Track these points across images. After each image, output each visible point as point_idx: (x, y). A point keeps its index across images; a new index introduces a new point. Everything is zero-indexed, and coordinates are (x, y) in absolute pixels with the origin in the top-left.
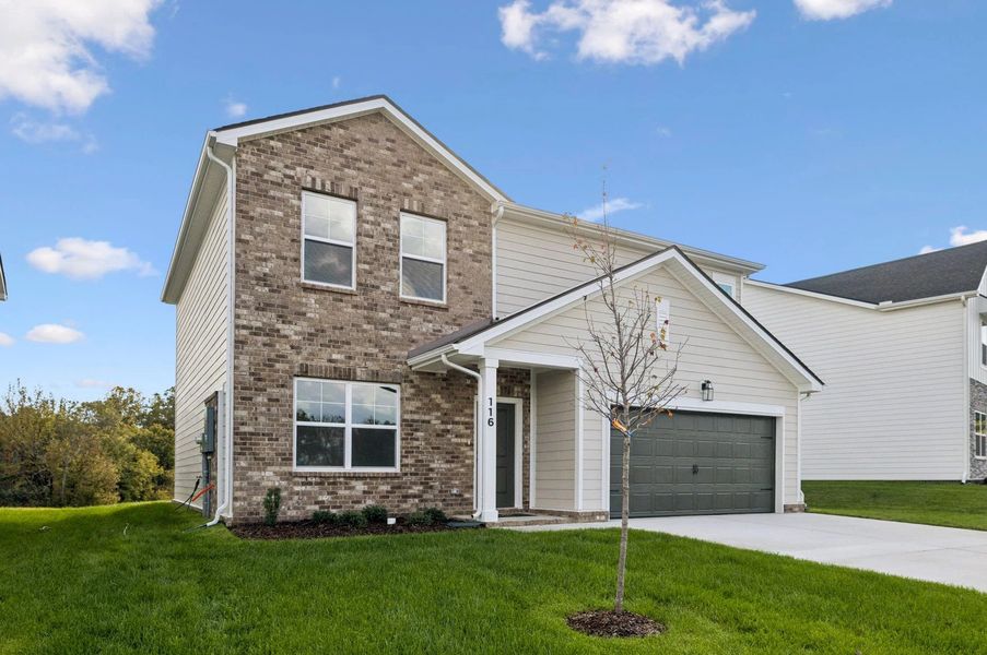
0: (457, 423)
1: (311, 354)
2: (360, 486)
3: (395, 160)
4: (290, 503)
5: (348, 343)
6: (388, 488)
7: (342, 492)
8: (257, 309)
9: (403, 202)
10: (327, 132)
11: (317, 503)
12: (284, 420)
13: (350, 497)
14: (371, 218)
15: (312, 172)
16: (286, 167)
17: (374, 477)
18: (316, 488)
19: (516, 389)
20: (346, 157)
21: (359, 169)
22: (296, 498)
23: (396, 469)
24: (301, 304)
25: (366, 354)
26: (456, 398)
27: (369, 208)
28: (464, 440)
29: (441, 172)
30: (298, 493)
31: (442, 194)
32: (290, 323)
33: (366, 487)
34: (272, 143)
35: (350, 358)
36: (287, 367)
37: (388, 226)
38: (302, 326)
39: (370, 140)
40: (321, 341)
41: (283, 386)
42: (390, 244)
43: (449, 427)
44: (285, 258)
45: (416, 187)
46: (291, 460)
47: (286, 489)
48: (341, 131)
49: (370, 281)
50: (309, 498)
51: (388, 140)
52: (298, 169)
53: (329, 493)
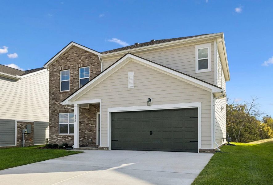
0: (92, 121)
1: (61, 108)
3: (77, 56)
4: (58, 142)
7: (67, 140)
8: (52, 100)
9: (79, 65)
10: (64, 56)
11: (62, 142)
12: (57, 123)
14: (72, 72)
15: (61, 66)
16: (57, 67)
18: (62, 138)
20: (67, 60)
21: (70, 61)
27: (72, 70)
28: (93, 126)
29: (88, 54)
30: (59, 140)
31: (88, 59)
32: (58, 101)
34: (55, 63)
36: (57, 111)
37: (76, 73)
39: (72, 53)
41: (56, 116)
42: (76, 77)
43: (90, 122)
44: (57, 87)
45: (82, 60)
46: (58, 132)
47: (57, 138)
48: (67, 54)
49: (72, 88)
51: (76, 51)
52: (59, 67)
53: (64, 140)
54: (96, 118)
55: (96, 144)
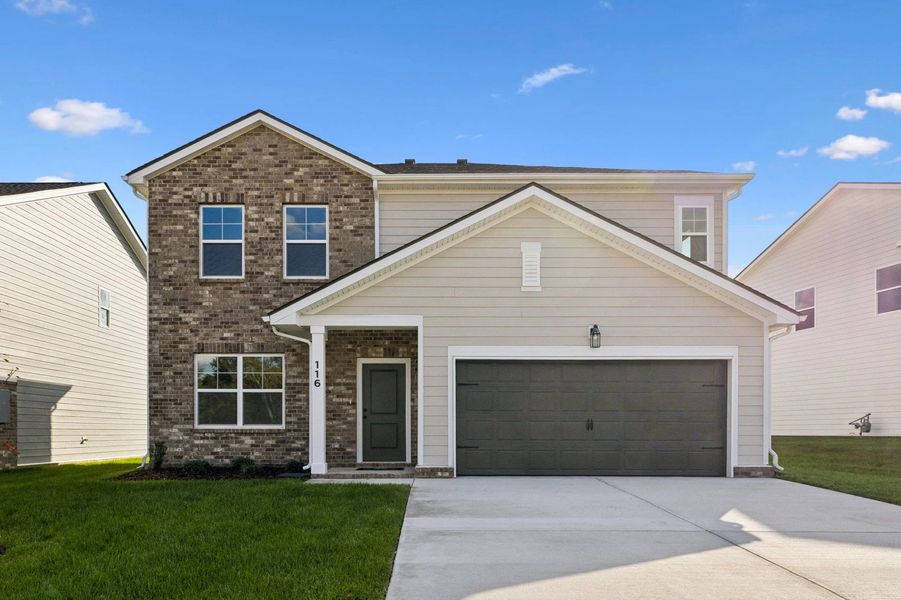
0: (339, 384)
1: (206, 335)
2: (248, 441)
3: (277, 162)
4: (192, 453)
5: (237, 323)
6: (274, 442)
8: (165, 304)
9: (284, 196)
10: (217, 154)
11: (213, 453)
12: (186, 388)
13: (240, 449)
14: (256, 216)
15: (206, 189)
16: (186, 189)
17: (260, 433)
18: (212, 442)
19: (401, 350)
20: (234, 170)
21: (245, 177)
22: (196, 449)
23: (282, 427)
24: (198, 296)
25: (252, 331)
26: (337, 362)
27: (254, 208)
28: (346, 400)
29: (320, 162)
30: (197, 446)
31: (322, 181)
32: (190, 312)
33: (254, 442)
34: (174, 173)
35: (238, 335)
36: (188, 346)
37: (271, 220)
38: (199, 313)
39: (254, 150)
40: (214, 324)
41: (184, 362)
42: (273, 235)
43: (331, 388)
44: (185, 262)
45: (296, 181)
46: (193, 420)
47: (188, 442)
48: (230, 150)
49: (256, 269)
50: (207, 450)
51: (270, 146)
52: (195, 189)
53: (222, 446)
54: (355, 377)
55: (356, 458)
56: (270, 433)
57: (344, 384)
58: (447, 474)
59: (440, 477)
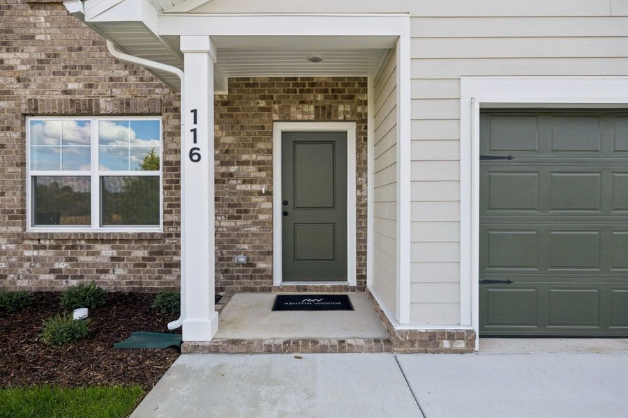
0: (246, 163)
1: (43, 86)
2: (106, 251)
4: (20, 271)
5: (89, 67)
6: (145, 253)
7: (83, 259)
11: (52, 271)
12: (10, 170)
13: (94, 265)
17: (125, 239)
18: (51, 253)
19: (341, 108)
22: (27, 265)
23: (160, 229)
24: (28, 24)
25: (111, 79)
26: (242, 128)
28: (256, 187)
30: (29, 259)
32: (16, 50)
33: (115, 253)
35: (90, 86)
36: (12, 104)
38: (31, 52)
40: (54, 68)
41: (8, 128)
43: (233, 169)
46: (24, 218)
47: (15, 254)
50: (43, 266)
53: (68, 260)
54: (270, 152)
55: (271, 277)
56: (140, 238)
57: (254, 163)
58: (461, 345)
59: (447, 351)
